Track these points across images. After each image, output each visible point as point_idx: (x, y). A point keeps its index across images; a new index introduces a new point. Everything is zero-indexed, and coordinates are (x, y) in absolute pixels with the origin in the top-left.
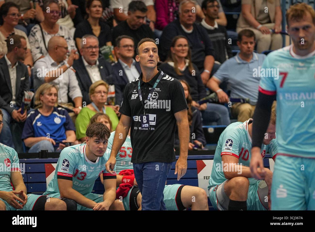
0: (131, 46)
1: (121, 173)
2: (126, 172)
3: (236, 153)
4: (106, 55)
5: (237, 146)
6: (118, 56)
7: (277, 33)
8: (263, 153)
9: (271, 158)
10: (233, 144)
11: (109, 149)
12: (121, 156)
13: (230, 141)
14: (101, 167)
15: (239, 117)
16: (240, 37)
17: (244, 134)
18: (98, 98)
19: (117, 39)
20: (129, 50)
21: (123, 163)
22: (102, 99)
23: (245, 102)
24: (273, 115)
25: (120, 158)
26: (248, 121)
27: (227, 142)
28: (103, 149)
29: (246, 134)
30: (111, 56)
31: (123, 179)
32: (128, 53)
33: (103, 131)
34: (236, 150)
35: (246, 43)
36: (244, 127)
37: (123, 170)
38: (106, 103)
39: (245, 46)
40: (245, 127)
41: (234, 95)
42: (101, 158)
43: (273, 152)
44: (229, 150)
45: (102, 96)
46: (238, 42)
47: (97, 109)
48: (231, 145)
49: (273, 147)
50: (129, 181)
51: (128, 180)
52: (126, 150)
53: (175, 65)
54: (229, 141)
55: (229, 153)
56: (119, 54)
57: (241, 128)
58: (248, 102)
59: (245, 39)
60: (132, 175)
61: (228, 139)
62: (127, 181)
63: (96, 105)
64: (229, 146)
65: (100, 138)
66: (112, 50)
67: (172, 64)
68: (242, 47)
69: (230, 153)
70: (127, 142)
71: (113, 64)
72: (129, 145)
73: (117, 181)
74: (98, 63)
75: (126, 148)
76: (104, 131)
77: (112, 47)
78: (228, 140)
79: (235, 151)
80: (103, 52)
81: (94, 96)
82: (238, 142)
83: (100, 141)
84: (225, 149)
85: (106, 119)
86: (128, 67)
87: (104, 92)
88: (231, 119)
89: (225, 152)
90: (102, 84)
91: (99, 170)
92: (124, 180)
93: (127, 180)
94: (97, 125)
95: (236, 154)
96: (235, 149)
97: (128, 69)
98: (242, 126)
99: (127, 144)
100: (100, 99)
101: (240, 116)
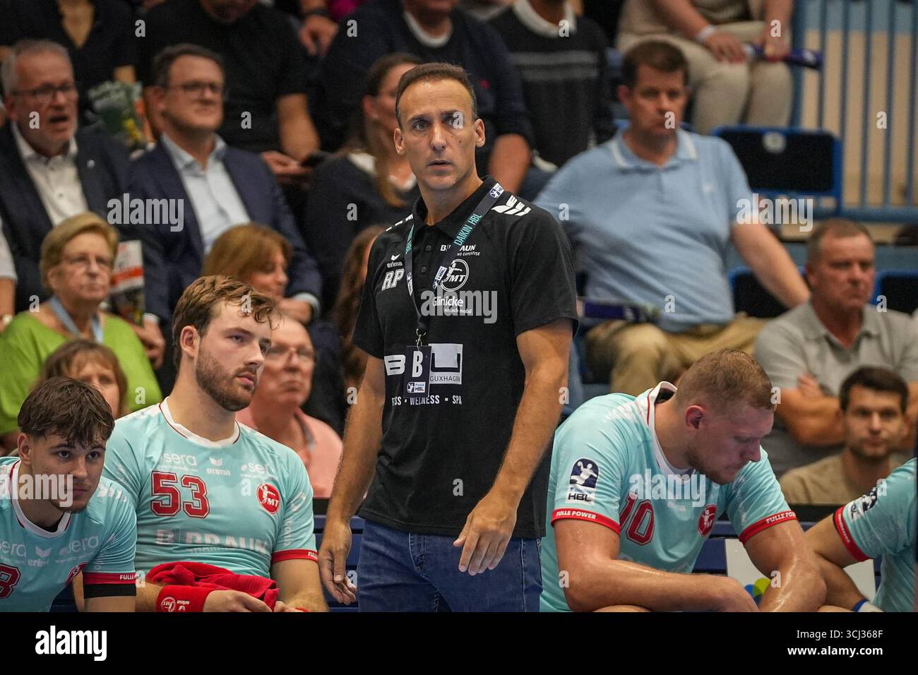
0: (212, 86)
1: (156, 576)
2: (173, 571)
3: (609, 514)
4: (114, 117)
5: (613, 485)
6: (160, 122)
7: (772, 60)
8: (706, 518)
9: (734, 536)
10: (599, 479)
11: (109, 481)
12: (158, 509)
13: (590, 466)
14: (76, 548)
15: (615, 374)
16: (629, 69)
17: (641, 440)
18: (73, 283)
19: (157, 59)
20: (206, 103)
21: (164, 537)
22: (92, 288)
23: (641, 317)
24: (755, 372)
25: (155, 516)
26: (655, 392)
27: (576, 471)
28: (88, 483)
29: (646, 441)
30: (130, 123)
31: (162, 596)
32: (197, 111)
33: (86, 411)
34: (611, 503)
35: (653, 93)
36: (637, 413)
37: (163, 563)
38: (104, 305)
39: (648, 105)
40: (643, 413)
41: (599, 290)
42: (77, 515)
43: (744, 516)
44: (583, 502)
45: (92, 276)
46: (623, 89)
47: (71, 325)
48: (590, 483)
49: (743, 494)
50: (186, 605)
51: (179, 602)
52: (178, 486)
53: (377, 164)
54: (585, 467)
55: (584, 511)
56: (164, 114)
57: (629, 417)
58: (653, 320)
59: (648, 76)
60: (197, 585)
61: (580, 460)
62: (178, 606)
63: (64, 307)
64: (583, 485)
65: (73, 439)
66: (137, 99)
67: (364, 161)
68: (638, 108)
69: (587, 512)
70: (182, 457)
71: (136, 155)
72: (191, 467)
73: (136, 604)
74: (74, 148)
75: (179, 481)
76: (91, 412)
77: (137, 88)
78: (580, 464)
79: (604, 504)
80: (99, 105)
81: (61, 275)
82: (617, 470)
83: (73, 451)
84: (570, 496)
85: (107, 367)
86: (198, 168)
87: (100, 260)
88: (585, 381)
89: (567, 510)
90: (92, 229)
91: (70, 559)
92: (164, 603)
93: (176, 601)
94: (62, 388)
95: (608, 516)
96: (608, 499)
97: (196, 176)
98: (632, 407)
99: (181, 465)
100: (81, 287)
101: (621, 373)
